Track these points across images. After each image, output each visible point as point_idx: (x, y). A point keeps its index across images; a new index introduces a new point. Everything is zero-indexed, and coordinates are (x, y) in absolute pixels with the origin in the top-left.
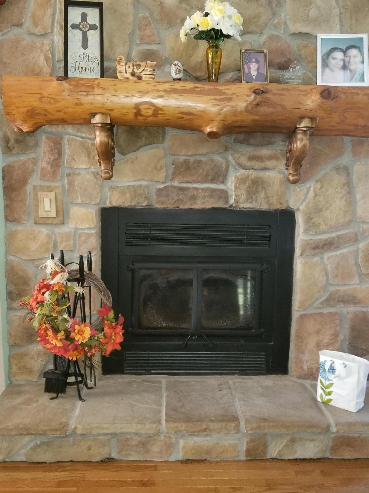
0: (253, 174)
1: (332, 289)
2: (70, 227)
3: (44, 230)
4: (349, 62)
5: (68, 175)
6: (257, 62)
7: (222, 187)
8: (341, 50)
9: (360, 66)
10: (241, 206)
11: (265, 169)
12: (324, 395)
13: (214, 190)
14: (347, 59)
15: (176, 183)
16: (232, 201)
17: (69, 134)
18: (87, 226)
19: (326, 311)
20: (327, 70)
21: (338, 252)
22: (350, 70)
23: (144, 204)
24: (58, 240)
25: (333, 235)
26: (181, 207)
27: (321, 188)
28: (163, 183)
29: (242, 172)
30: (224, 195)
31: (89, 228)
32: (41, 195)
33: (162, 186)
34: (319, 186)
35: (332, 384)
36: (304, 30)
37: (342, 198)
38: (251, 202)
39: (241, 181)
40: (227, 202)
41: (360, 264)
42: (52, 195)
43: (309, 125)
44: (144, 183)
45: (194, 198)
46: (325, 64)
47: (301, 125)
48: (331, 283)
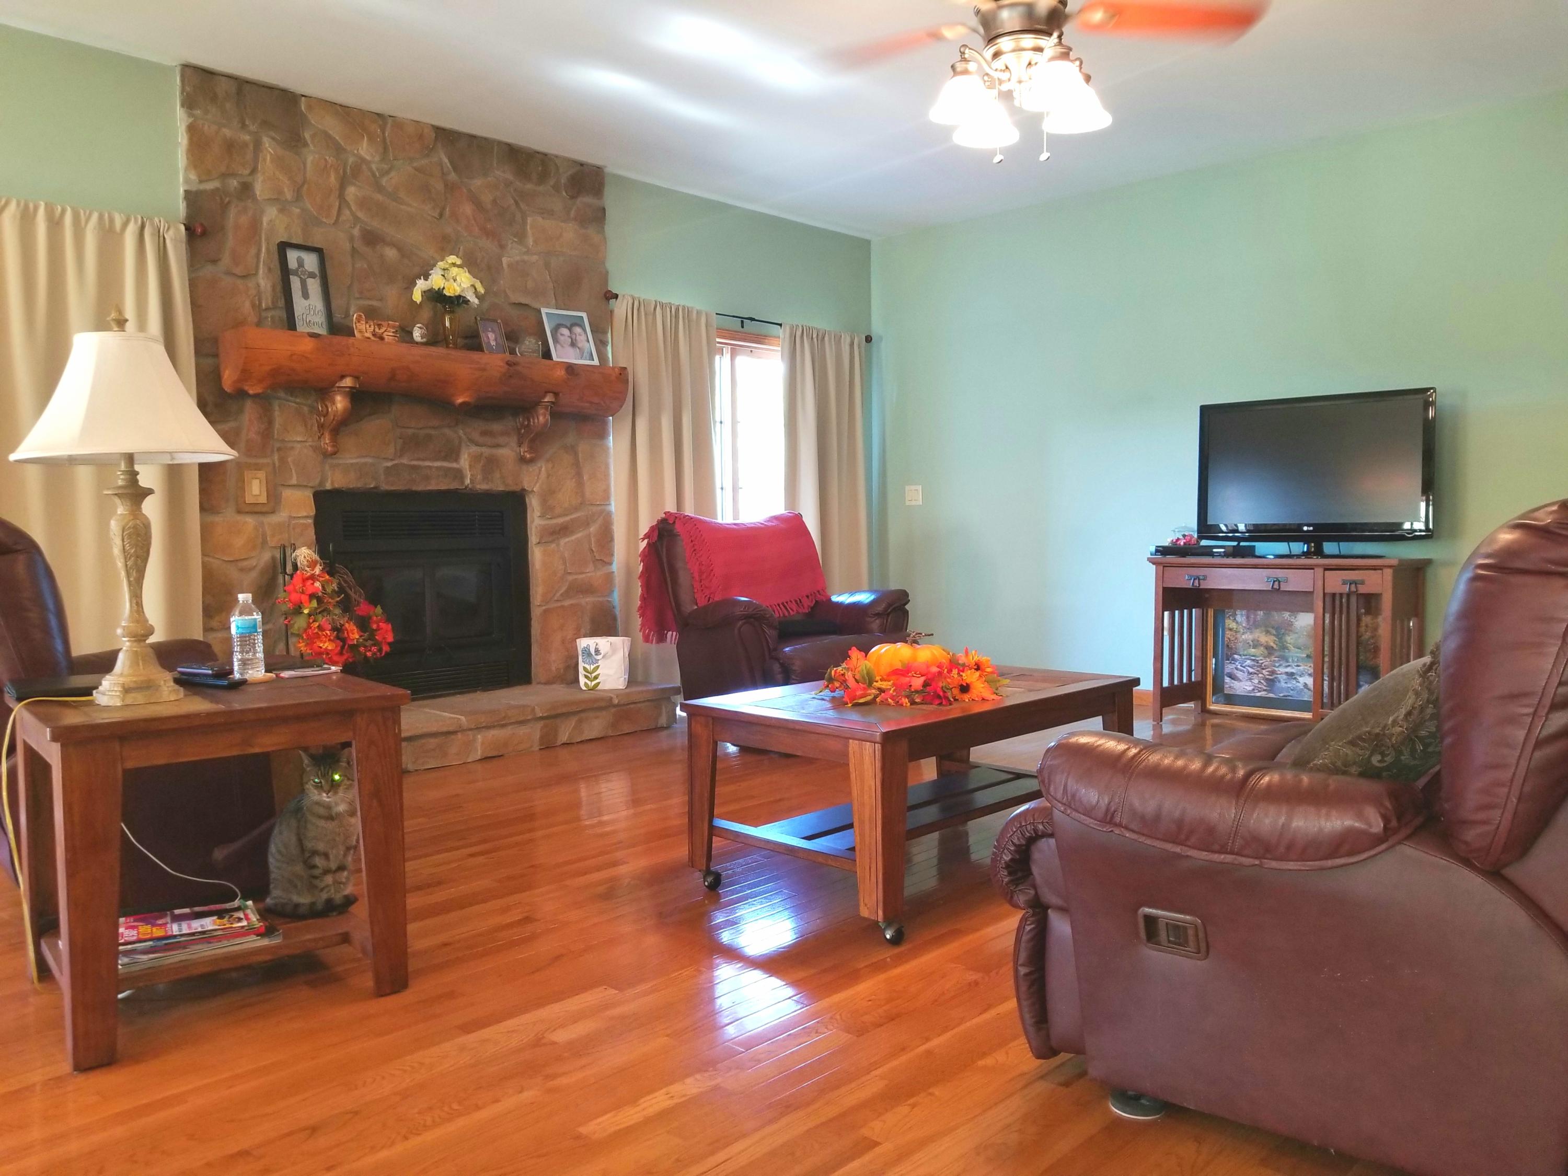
0: (486, 451)
1: (570, 578)
2: (281, 516)
3: (250, 520)
4: (576, 340)
5: (279, 449)
6: (493, 331)
7: (454, 465)
8: (566, 327)
9: (587, 345)
10: (478, 487)
11: (498, 446)
12: (589, 682)
13: (450, 469)
14: (574, 337)
15: (405, 461)
16: (468, 481)
17: (279, 398)
18: (305, 514)
19: (567, 603)
20: (558, 346)
21: (573, 538)
22: (579, 348)
23: (372, 486)
24: (269, 533)
25: (568, 518)
26: (414, 488)
27: (553, 467)
28: (392, 460)
29: (474, 449)
30: (458, 474)
31: (306, 517)
32: (248, 475)
33: (389, 464)
34: (550, 465)
35: (598, 667)
36: (523, 300)
37: (572, 479)
38: (487, 483)
39: (476, 459)
40: (463, 483)
41: (594, 549)
42: (262, 474)
43: (553, 400)
44: (369, 460)
45: (427, 478)
46: (556, 341)
47: (546, 400)
48: (569, 571)
